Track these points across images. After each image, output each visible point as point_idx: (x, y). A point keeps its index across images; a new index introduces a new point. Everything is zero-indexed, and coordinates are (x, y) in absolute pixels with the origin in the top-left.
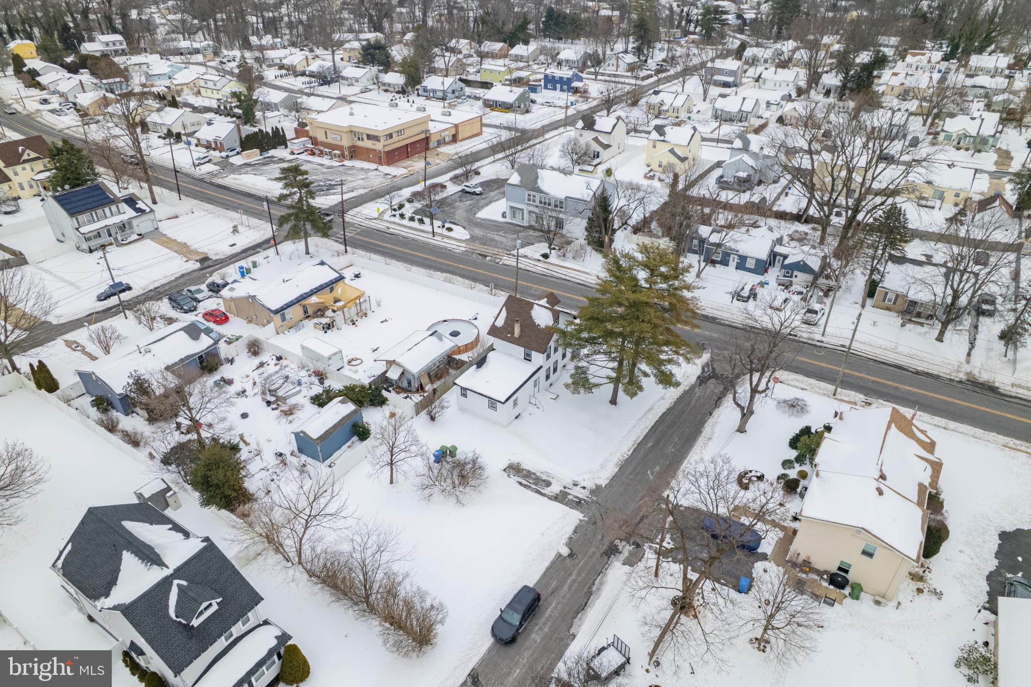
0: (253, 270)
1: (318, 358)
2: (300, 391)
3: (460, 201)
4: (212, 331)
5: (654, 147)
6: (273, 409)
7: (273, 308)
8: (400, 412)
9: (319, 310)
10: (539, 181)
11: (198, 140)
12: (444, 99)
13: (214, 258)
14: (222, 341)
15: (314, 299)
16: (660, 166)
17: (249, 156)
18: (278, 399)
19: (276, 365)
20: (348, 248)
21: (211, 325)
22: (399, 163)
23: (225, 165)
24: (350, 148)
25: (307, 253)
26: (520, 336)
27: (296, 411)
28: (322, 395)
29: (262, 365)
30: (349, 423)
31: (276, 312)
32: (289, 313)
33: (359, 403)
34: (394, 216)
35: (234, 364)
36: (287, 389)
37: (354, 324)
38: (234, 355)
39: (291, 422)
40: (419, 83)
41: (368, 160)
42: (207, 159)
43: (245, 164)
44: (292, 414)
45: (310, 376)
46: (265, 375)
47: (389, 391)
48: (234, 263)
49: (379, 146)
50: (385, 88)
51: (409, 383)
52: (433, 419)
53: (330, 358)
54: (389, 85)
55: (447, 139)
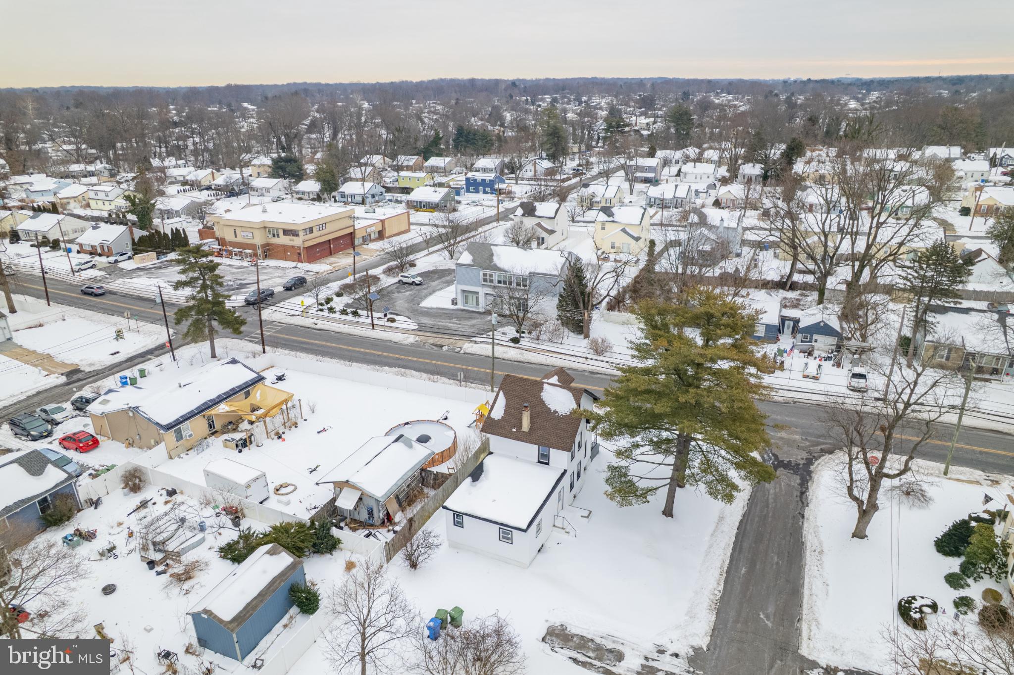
0: (139, 380)
1: (231, 486)
2: (203, 540)
3: (398, 292)
4: (69, 461)
5: (603, 228)
6: (159, 573)
7: (164, 422)
8: (363, 560)
9: (230, 423)
10: (495, 258)
11: (81, 245)
12: (363, 203)
13: (87, 369)
14: (86, 474)
15: (223, 408)
16: (613, 247)
17: (143, 260)
18: (168, 555)
19: (166, 503)
20: (267, 348)
21: (71, 454)
22: (322, 260)
23: (113, 270)
24: (263, 246)
25: (214, 356)
26: (531, 429)
27: (196, 573)
28: (237, 542)
29: (144, 505)
30: (285, 585)
31: (169, 427)
32: (187, 428)
33: (297, 551)
34: (322, 310)
35: (100, 508)
36: (183, 539)
37: (280, 437)
38: (101, 493)
39: (187, 592)
40: (336, 189)
41: (286, 259)
42: (90, 265)
43: (138, 268)
44: (190, 578)
45: (218, 515)
46: (149, 519)
47: (341, 528)
48: (113, 374)
49: (297, 242)
50: (298, 196)
51: (371, 513)
52: (414, 565)
53: (248, 486)
54: (303, 193)
55: (373, 237)
